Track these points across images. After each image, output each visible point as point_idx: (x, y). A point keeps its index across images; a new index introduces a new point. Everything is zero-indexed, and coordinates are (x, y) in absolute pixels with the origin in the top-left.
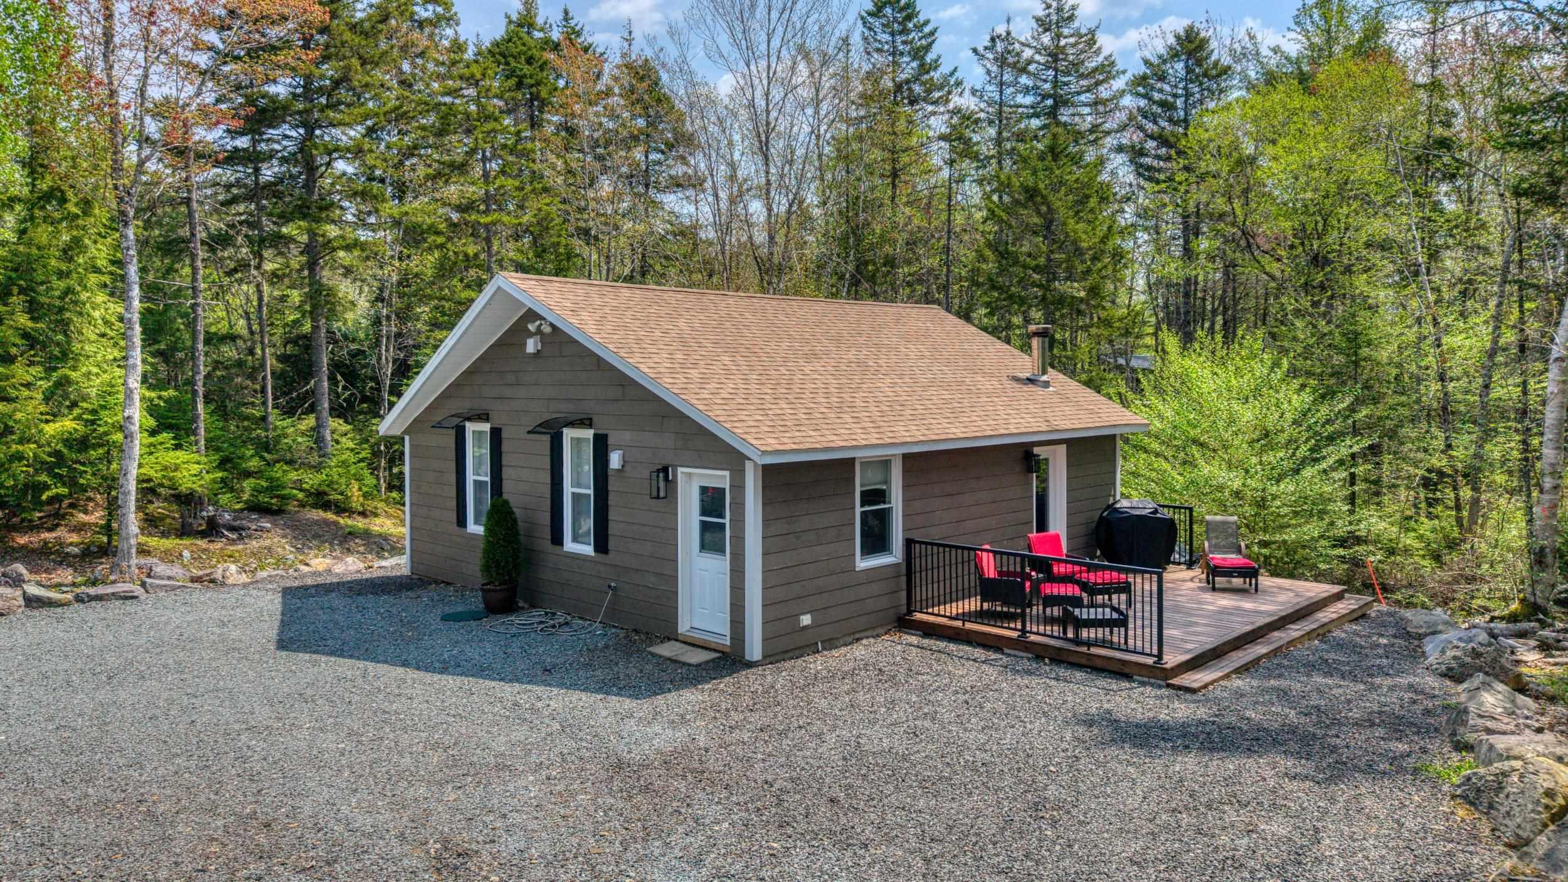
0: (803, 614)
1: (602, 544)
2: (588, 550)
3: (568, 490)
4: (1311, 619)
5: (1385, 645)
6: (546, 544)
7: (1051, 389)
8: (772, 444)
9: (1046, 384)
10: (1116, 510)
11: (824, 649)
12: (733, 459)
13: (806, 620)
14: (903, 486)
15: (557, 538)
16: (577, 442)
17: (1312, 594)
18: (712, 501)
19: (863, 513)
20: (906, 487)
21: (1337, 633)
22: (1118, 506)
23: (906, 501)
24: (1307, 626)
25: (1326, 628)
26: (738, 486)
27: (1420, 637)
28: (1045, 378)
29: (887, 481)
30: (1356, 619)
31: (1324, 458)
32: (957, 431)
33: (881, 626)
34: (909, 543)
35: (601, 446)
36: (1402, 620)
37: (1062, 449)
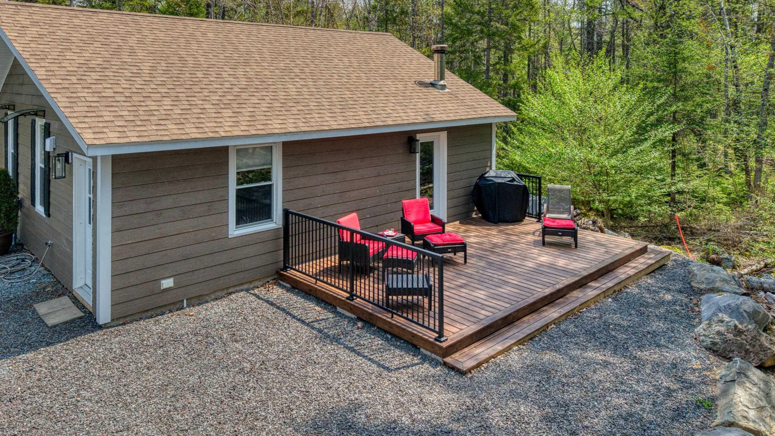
0: (164, 278)
4: (611, 275)
5: (669, 302)
7: (447, 90)
9: (443, 87)
10: (485, 179)
11: (188, 306)
13: (168, 283)
14: (283, 168)
17: (618, 251)
19: (238, 191)
20: (285, 168)
21: (633, 290)
22: (486, 175)
23: (285, 179)
24: (607, 283)
25: (623, 284)
27: (701, 292)
28: (442, 83)
29: (266, 164)
30: (653, 272)
31: (646, 139)
33: (259, 280)
34: (286, 213)
35: (48, 133)
36: (690, 273)
37: (444, 135)
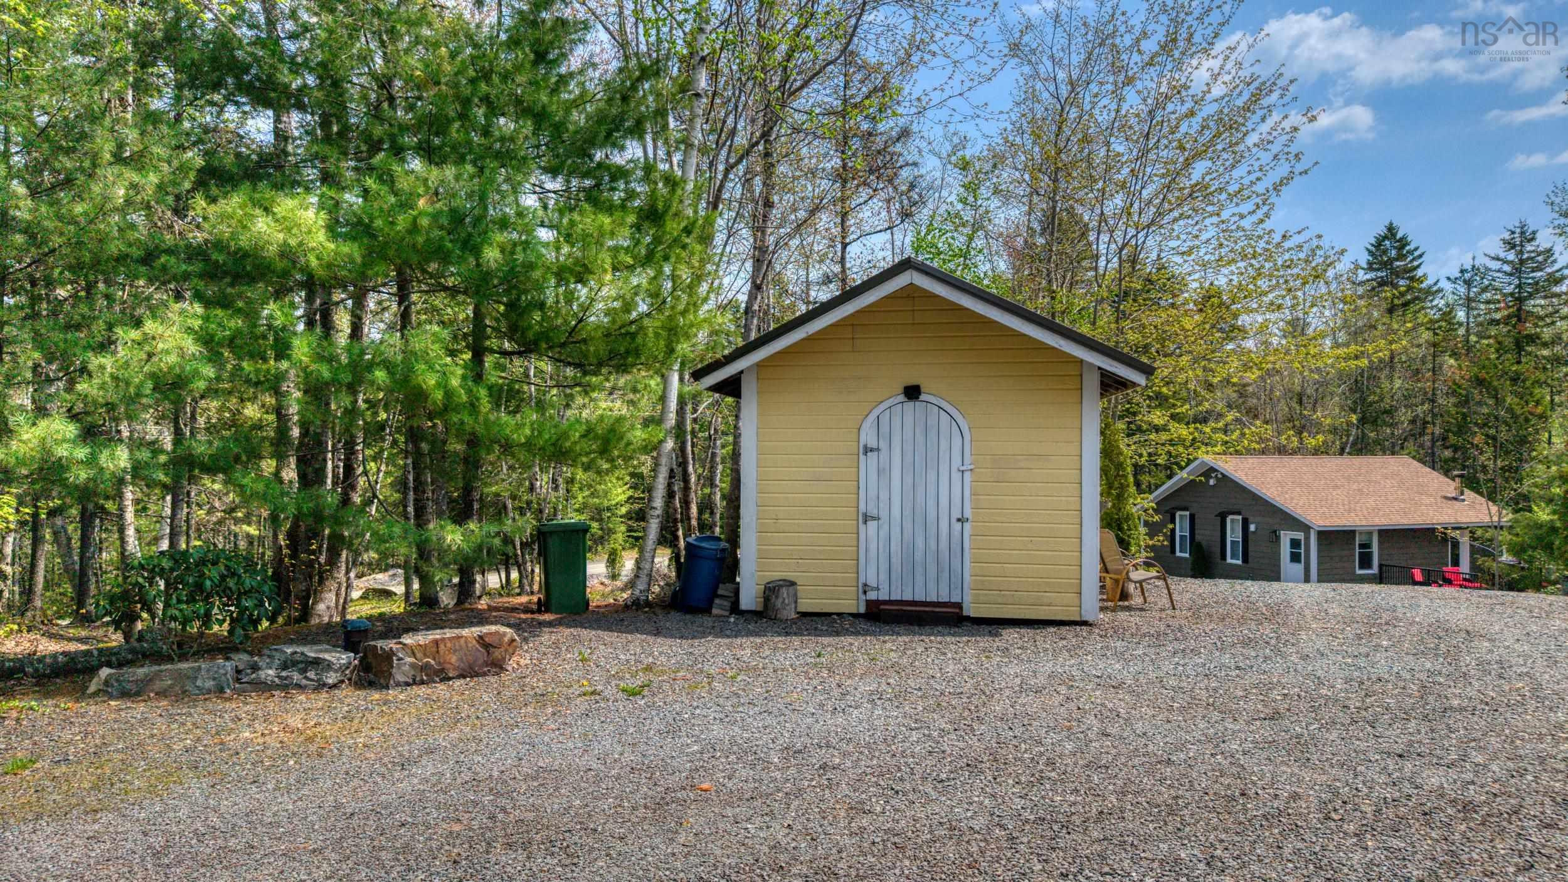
1: (1245, 560)
2: (1239, 562)
3: (1229, 540)
6: (1218, 560)
7: (1466, 503)
8: (1321, 523)
9: (1463, 500)
12: (1306, 528)
14: (1378, 543)
15: (1223, 556)
16: (1232, 521)
18: (1295, 543)
19: (1360, 552)
20: (1381, 543)
23: (1380, 548)
26: (1307, 538)
28: (1462, 497)
29: (1371, 540)
32: (1405, 521)
34: (1381, 566)
35: (1245, 523)
